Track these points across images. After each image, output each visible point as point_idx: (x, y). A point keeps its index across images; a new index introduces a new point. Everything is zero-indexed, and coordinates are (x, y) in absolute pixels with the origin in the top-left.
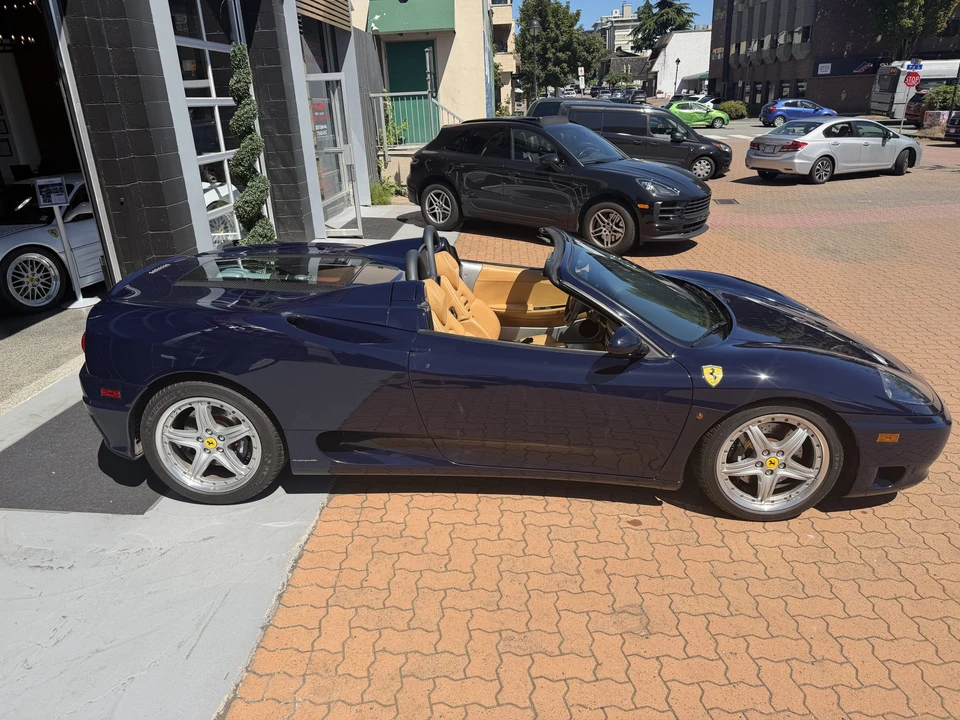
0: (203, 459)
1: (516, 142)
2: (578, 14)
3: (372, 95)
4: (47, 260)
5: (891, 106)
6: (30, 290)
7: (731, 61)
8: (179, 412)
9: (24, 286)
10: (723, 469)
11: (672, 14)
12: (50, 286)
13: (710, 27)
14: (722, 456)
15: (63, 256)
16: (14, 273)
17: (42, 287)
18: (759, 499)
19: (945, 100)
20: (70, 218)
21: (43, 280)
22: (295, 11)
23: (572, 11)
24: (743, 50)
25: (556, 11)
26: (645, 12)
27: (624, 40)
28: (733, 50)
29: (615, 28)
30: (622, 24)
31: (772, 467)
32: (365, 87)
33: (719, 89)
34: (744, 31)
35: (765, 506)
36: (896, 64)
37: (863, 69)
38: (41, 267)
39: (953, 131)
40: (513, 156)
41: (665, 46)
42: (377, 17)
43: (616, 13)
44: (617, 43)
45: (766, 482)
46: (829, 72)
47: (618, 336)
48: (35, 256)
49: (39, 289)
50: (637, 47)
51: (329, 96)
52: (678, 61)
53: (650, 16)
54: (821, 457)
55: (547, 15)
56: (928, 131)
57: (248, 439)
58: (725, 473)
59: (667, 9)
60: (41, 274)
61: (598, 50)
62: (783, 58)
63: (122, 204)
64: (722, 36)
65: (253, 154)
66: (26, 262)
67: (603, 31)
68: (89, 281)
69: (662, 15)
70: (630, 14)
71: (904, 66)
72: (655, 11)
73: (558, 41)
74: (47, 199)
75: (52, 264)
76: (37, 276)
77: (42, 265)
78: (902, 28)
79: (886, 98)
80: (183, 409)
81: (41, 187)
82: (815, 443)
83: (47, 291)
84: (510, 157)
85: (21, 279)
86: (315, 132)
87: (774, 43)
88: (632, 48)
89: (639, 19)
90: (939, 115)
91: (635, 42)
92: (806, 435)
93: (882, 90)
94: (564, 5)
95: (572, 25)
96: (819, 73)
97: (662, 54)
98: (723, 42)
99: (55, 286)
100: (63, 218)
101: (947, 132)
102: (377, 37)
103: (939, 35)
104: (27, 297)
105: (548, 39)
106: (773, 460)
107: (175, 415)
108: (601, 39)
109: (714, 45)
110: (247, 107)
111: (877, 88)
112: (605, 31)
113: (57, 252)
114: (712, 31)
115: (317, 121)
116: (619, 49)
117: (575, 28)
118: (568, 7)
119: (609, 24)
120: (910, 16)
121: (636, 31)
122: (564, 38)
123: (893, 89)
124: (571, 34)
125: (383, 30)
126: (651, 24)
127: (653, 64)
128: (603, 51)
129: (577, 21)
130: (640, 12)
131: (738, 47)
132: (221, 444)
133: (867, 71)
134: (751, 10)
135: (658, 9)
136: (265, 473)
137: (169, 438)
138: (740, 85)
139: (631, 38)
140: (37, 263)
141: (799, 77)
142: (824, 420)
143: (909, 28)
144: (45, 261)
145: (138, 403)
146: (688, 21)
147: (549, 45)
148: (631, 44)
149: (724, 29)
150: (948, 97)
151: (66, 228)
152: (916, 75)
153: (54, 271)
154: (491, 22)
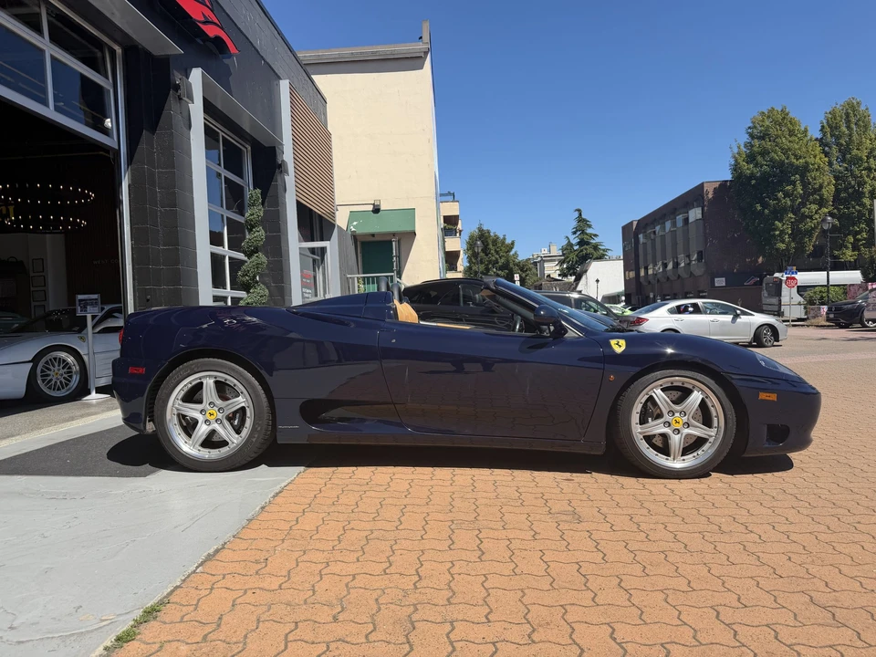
0: (202, 430)
1: (464, 297)
2: (513, 243)
3: (349, 276)
4: (72, 358)
5: (780, 307)
6: (53, 382)
7: (642, 280)
8: (190, 386)
9: (49, 378)
10: (637, 430)
11: (590, 250)
12: (70, 381)
13: (622, 257)
14: (635, 418)
15: (86, 358)
16: (43, 366)
17: (63, 381)
18: (672, 457)
19: (822, 298)
20: (98, 330)
21: (66, 376)
22: (295, 197)
23: (508, 241)
24: (650, 272)
25: (495, 241)
26: (568, 248)
27: (552, 270)
28: (642, 273)
29: (544, 261)
30: (550, 259)
31: (678, 426)
32: (344, 268)
33: (634, 301)
34: (650, 257)
35: (678, 464)
36: (777, 275)
37: (752, 282)
38: (66, 365)
39: (832, 316)
40: (462, 304)
41: (586, 271)
42: (355, 223)
43: (545, 252)
44: (547, 272)
45: (676, 441)
46: (724, 284)
47: (541, 309)
48: (63, 355)
49: (61, 382)
50: (563, 274)
51: (314, 270)
52: (598, 281)
53: (572, 251)
54: (717, 417)
55: (488, 245)
56: (813, 321)
57: (243, 409)
58: (640, 433)
59: (585, 246)
60: (65, 370)
61: (530, 270)
62: (684, 275)
63: (148, 300)
64: (632, 261)
65: (257, 268)
66: (55, 359)
67: (535, 263)
68: (103, 382)
69: (582, 251)
70: (556, 251)
71: (783, 276)
72: (576, 248)
73: (498, 263)
74: (84, 308)
75: (76, 363)
76: (62, 371)
77: (68, 364)
78: (777, 249)
79: (774, 301)
80: (194, 383)
81: (80, 300)
82: (710, 404)
83: (67, 385)
84: (459, 305)
85: (49, 372)
86: (303, 293)
87: (676, 265)
88: (559, 275)
89: (563, 255)
90: (819, 309)
91: (562, 270)
92: (701, 397)
93: (770, 295)
94: (502, 237)
95: (509, 251)
96: (716, 285)
97: (584, 277)
98: (633, 267)
99: (75, 379)
100: (94, 327)
101: (828, 317)
102: (355, 237)
103: (809, 256)
104: (50, 388)
105: (490, 262)
106: (678, 419)
107: (186, 389)
108: (534, 270)
109: (626, 268)
110: (257, 233)
111: (765, 293)
112: (538, 263)
113: (82, 353)
114: (624, 259)
115: (304, 285)
116: (549, 276)
117: (512, 253)
118: (504, 239)
119: (539, 259)
120: (783, 242)
121: (561, 263)
122: (502, 261)
123: (779, 293)
124: (508, 257)
125: (359, 231)
126: (573, 257)
127: (577, 285)
128: (535, 278)
129: (512, 248)
130: (563, 249)
131: (646, 269)
132: (220, 416)
133: (755, 284)
134: (654, 241)
135: (578, 247)
136: (254, 440)
137: (178, 410)
138: (652, 296)
139: (557, 267)
140: (64, 361)
141: (700, 289)
142: (713, 382)
143: (783, 250)
144: (70, 359)
145: (158, 377)
146: (604, 255)
147: (490, 266)
148: (558, 272)
149: (633, 256)
150: (824, 295)
151: (93, 337)
152: (794, 278)
153: (76, 368)
154: (444, 248)
